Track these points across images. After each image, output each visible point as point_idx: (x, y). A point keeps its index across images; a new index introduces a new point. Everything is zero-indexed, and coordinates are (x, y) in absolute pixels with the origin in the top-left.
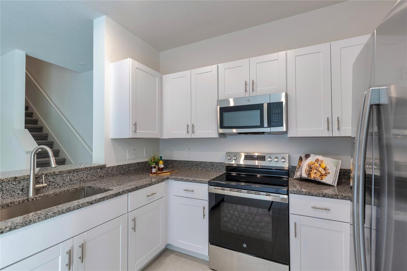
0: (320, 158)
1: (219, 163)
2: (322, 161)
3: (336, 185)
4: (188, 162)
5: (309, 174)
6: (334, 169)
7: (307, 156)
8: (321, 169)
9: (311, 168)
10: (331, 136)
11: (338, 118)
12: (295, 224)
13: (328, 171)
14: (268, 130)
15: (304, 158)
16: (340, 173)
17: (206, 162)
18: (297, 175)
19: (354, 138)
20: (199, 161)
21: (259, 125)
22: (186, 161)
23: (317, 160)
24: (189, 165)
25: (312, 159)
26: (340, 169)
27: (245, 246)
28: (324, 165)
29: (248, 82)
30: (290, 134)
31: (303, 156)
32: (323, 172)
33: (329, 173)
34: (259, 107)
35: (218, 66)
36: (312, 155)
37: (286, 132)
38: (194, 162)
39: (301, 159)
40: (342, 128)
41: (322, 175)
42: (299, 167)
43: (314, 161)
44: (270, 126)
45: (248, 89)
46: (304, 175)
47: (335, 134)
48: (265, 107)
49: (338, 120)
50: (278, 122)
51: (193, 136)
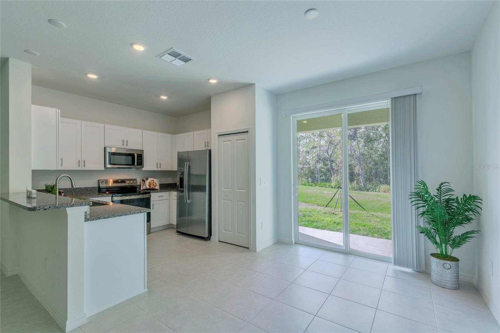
0: (153, 179)
1: (93, 187)
3: (160, 189)
5: (150, 187)
6: (158, 183)
7: (147, 179)
9: (150, 184)
12: (153, 204)
16: (160, 185)
17: (80, 188)
21: (132, 164)
25: (150, 180)
28: (154, 182)
29: (124, 140)
30: (143, 169)
32: (155, 185)
33: (157, 185)
34: (133, 155)
35: (105, 125)
36: (149, 178)
38: (68, 189)
39: (144, 180)
40: (162, 167)
41: (155, 186)
42: (144, 184)
44: (137, 165)
45: (124, 144)
46: (148, 187)
47: (159, 169)
48: (136, 155)
49: (160, 164)
50: (140, 163)
51: (83, 169)
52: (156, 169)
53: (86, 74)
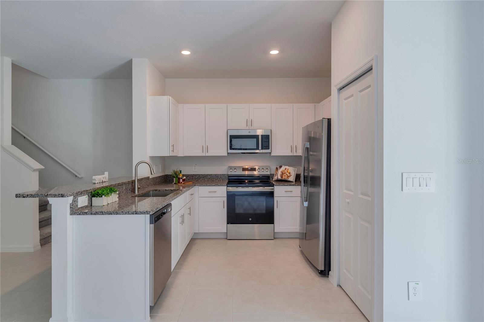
0: (287, 167)
1: (223, 175)
2: (288, 169)
3: (294, 181)
4: (196, 175)
5: (282, 177)
6: (294, 173)
7: (281, 167)
8: (288, 173)
9: (283, 173)
10: (293, 155)
11: (296, 145)
12: (277, 201)
13: (291, 174)
14: (262, 151)
15: (278, 168)
16: (296, 176)
17: (211, 175)
18: (275, 178)
19: (302, 156)
20: (206, 174)
21: (256, 148)
22: (194, 175)
23: (286, 169)
24: (197, 178)
25: (283, 168)
26: (296, 174)
27: (250, 219)
28: (289, 171)
29: (248, 120)
30: (272, 154)
31: (278, 167)
32: (289, 175)
33: (291, 175)
34: (256, 137)
36: (283, 166)
37: (270, 153)
38: (201, 175)
39: (277, 168)
40: (298, 151)
41: (288, 177)
42: (276, 173)
43: (284, 169)
44: (262, 149)
45: (248, 125)
46: (280, 178)
47: (295, 154)
48: (260, 137)
49: (296, 147)
50: (267, 147)
51: (207, 155)
52: (290, 154)
53: (180, 51)
